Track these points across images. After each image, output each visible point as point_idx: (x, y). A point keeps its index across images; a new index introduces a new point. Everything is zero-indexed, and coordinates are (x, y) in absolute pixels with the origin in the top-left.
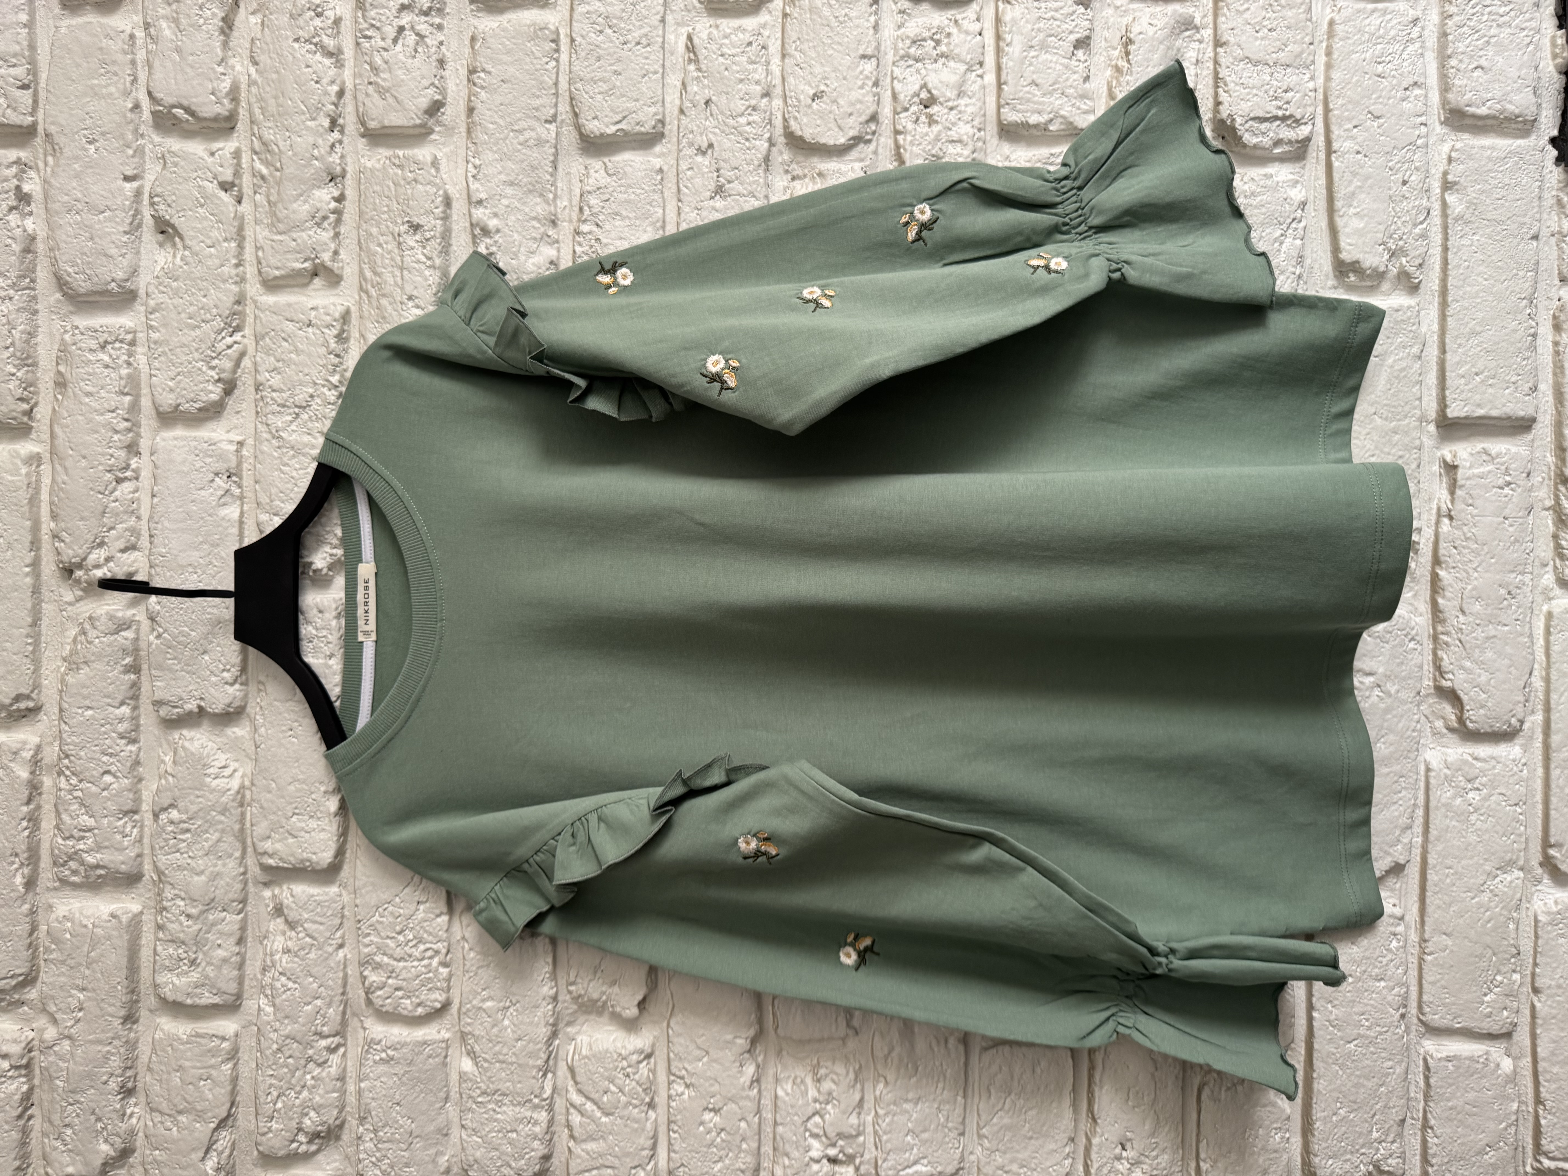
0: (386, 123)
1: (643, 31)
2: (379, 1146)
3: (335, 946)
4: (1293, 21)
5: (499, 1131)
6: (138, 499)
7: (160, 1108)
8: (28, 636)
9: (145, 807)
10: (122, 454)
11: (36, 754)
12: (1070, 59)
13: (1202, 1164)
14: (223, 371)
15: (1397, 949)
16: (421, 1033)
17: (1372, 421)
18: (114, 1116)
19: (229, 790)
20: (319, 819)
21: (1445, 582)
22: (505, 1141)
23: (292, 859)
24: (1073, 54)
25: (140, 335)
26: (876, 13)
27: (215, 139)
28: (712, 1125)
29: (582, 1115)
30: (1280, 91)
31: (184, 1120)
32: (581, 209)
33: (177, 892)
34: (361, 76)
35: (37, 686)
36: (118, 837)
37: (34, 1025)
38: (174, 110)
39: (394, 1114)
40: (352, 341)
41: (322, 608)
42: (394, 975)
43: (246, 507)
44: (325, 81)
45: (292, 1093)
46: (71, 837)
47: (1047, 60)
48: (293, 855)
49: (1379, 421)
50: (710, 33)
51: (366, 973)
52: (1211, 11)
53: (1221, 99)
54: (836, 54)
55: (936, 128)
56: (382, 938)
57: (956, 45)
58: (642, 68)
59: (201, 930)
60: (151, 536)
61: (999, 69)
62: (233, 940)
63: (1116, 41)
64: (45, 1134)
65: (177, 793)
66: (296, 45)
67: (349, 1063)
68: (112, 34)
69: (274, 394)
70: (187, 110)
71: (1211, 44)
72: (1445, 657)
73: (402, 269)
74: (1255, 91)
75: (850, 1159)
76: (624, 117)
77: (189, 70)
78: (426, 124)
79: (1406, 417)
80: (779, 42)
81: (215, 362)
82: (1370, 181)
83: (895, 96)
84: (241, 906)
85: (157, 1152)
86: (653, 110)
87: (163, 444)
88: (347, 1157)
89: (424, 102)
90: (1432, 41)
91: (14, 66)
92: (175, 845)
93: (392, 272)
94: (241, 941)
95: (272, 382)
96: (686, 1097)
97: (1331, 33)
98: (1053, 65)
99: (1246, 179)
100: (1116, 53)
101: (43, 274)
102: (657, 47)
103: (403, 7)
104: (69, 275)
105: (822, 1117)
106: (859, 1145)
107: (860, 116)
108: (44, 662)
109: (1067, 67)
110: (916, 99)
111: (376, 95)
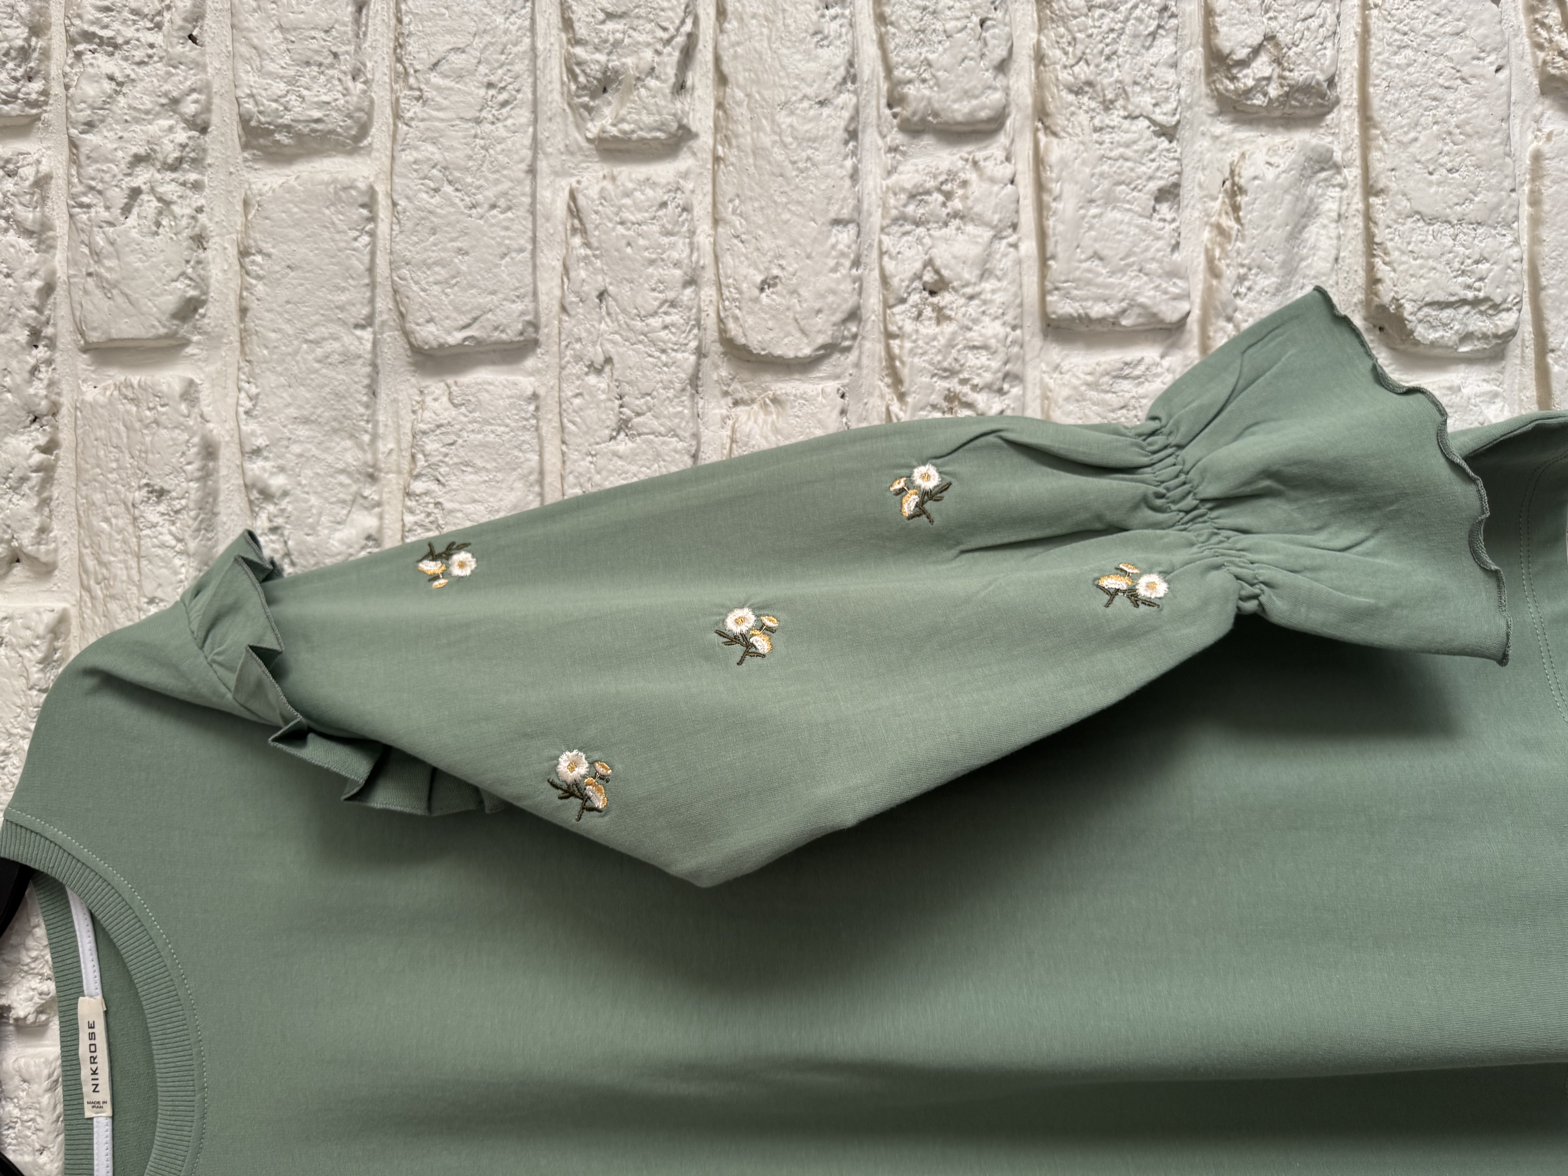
0: (114, 334)
1: (500, 188)
4: (1484, 157)
12: (1150, 217)
24: (1154, 210)
26: (854, 153)
30: (1469, 261)
32: (413, 456)
34: (77, 263)
41: (27, 1077)
44: (18, 274)
47: (1115, 221)
50: (603, 190)
52: (1357, 140)
53: (1379, 275)
54: (794, 219)
55: (949, 328)
57: (977, 200)
58: (500, 244)
61: (1042, 235)
63: (1215, 187)
71: (1358, 190)
73: (138, 557)
74: (1431, 263)
76: (475, 319)
78: (176, 333)
80: (709, 199)
83: (885, 280)
86: (519, 307)
89: (170, 301)
93: (125, 562)
97: (1537, 173)
98: (1124, 227)
100: (1217, 205)
102: (522, 212)
103: (138, 160)
107: (834, 312)
109: (1145, 230)
110: (917, 284)
111: (98, 293)
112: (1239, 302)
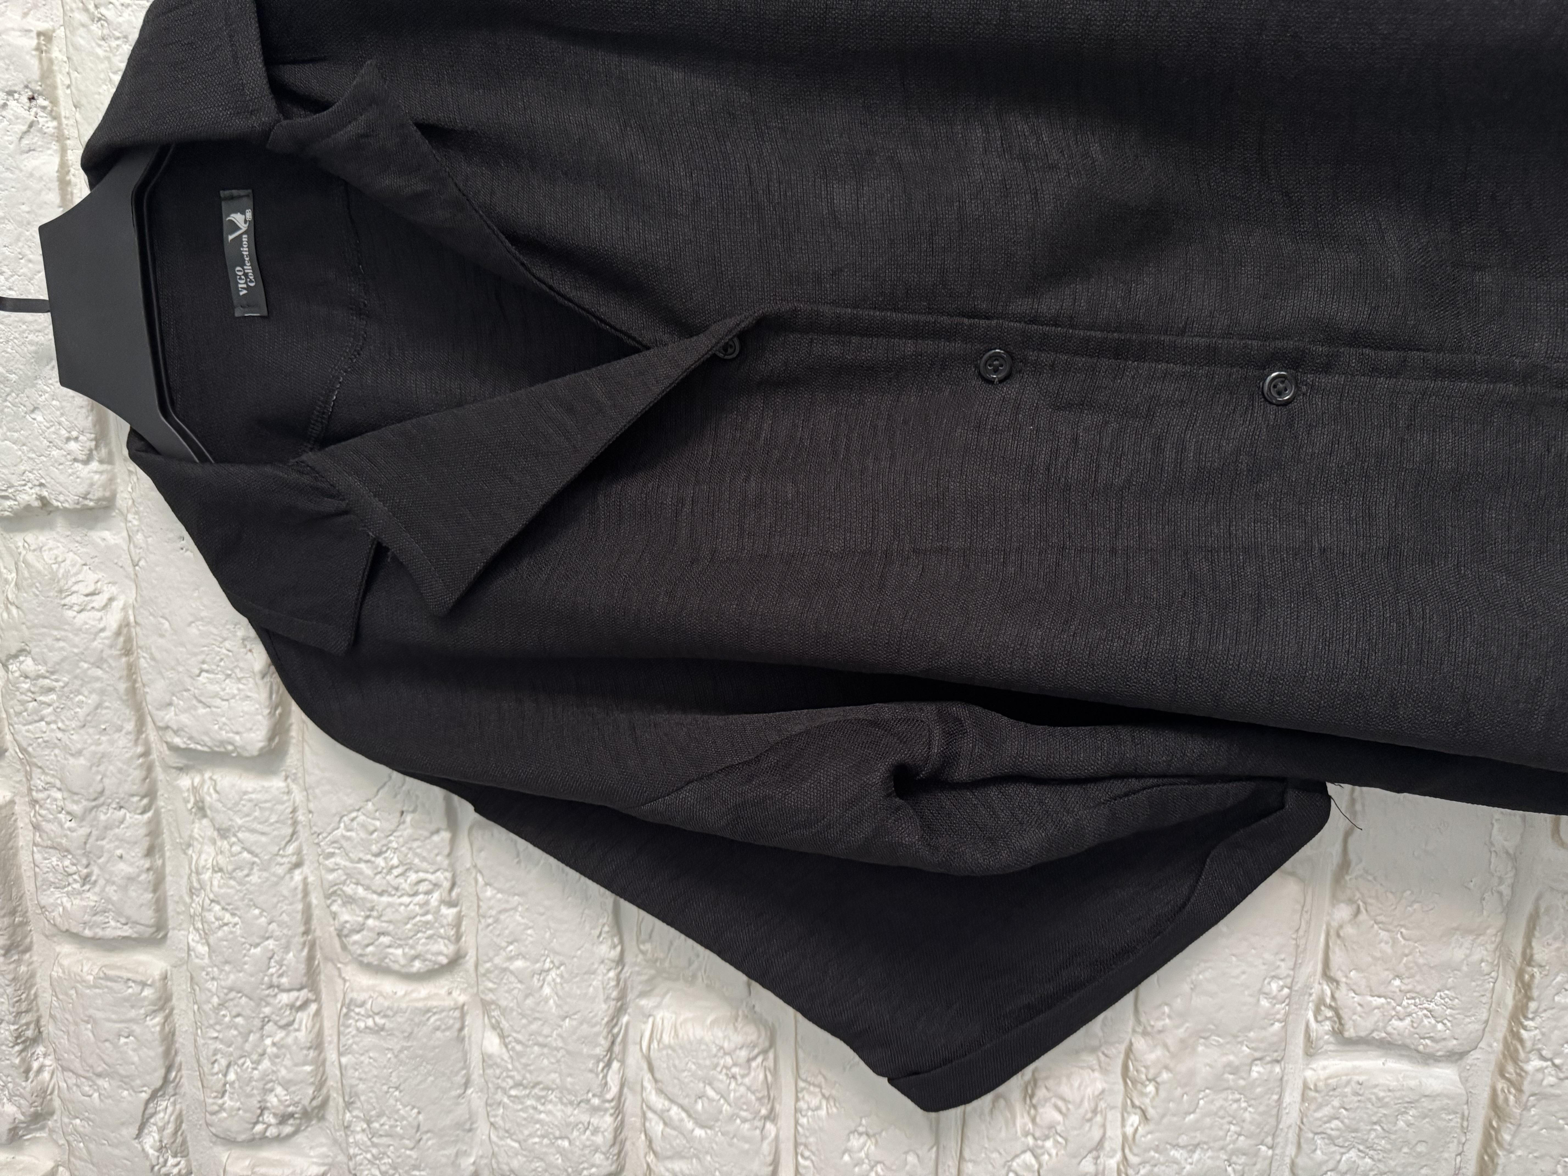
2: (375, 1140)
3: (288, 866)
5: (543, 1137)
7: (72, 1067)
16: (423, 991)
19: (103, 630)
20: (239, 680)
22: (553, 1150)
23: (206, 739)
28: (862, 1155)
29: (665, 1124)
31: (106, 1085)
33: (49, 779)
39: (392, 1101)
42: (375, 913)
45: (248, 1063)
48: (206, 733)
51: (334, 908)
56: (352, 861)
59: (90, 834)
62: (139, 851)
65: (27, 633)
67: (327, 1024)
84: (145, 801)
85: (78, 1121)
88: (336, 1145)
92: (36, 711)
94: (153, 850)
96: (823, 1113)
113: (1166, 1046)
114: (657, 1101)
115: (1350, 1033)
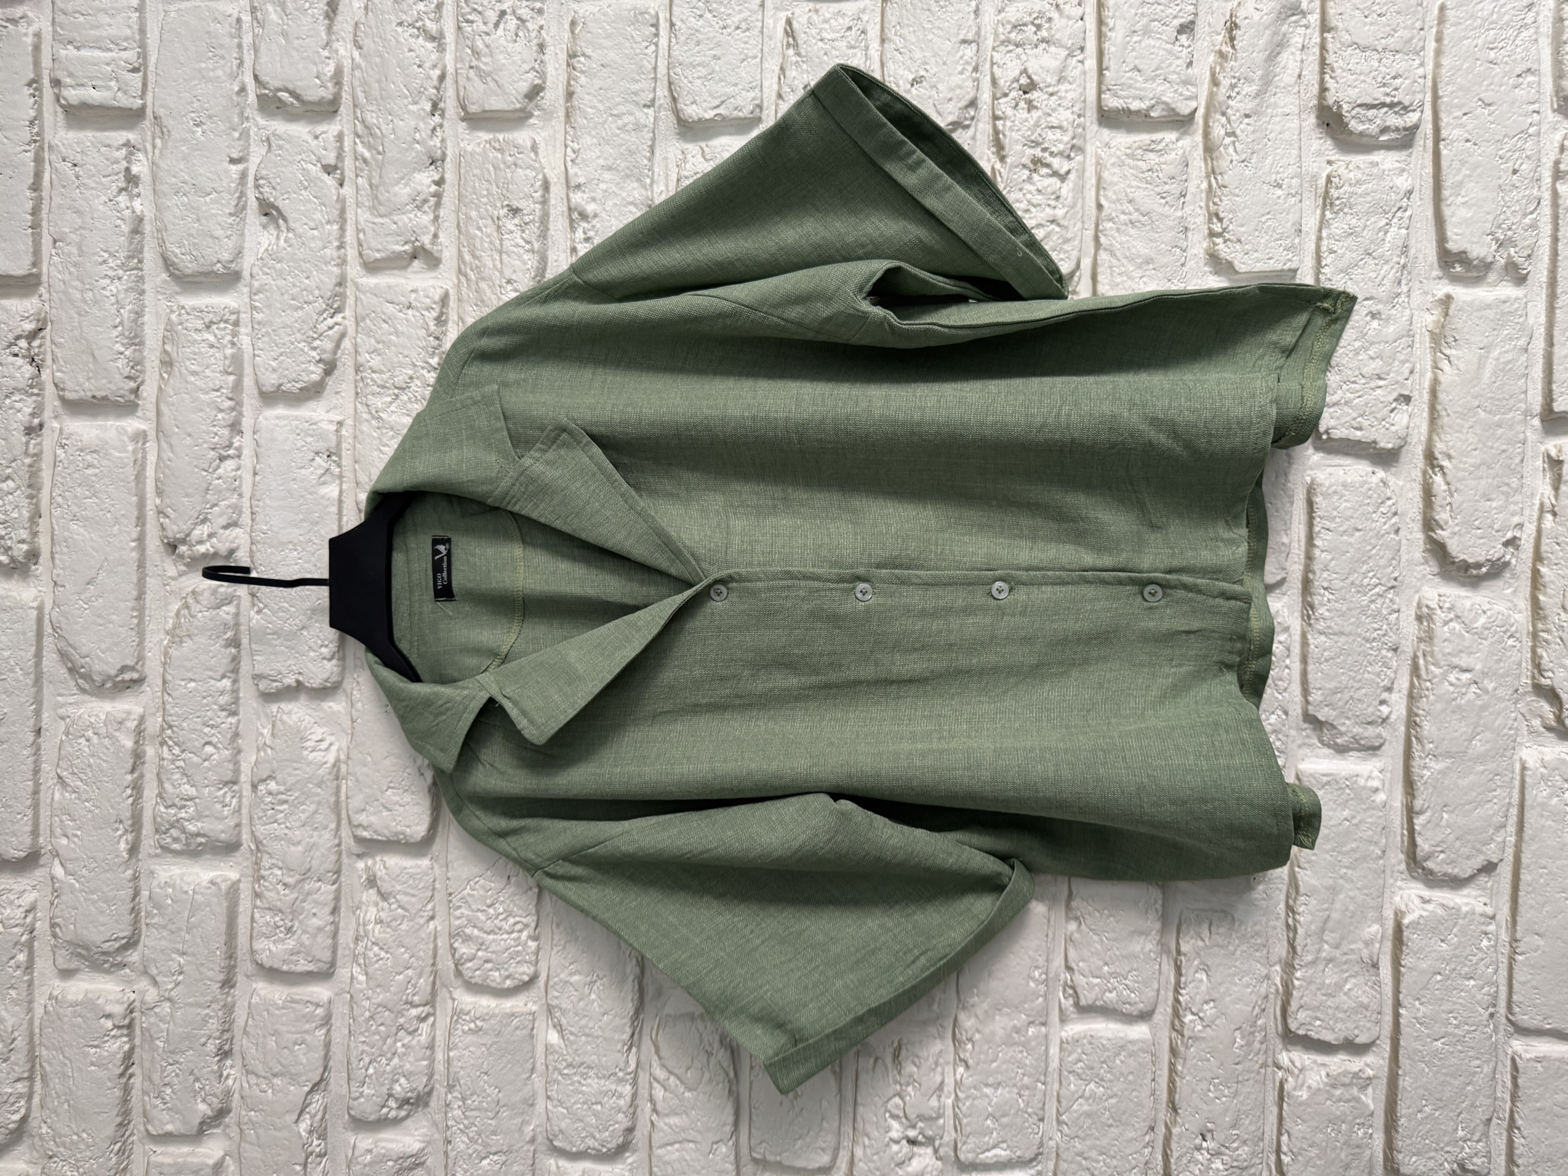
0: (487, 108)
1: (742, 16)
2: (467, 1113)
3: (426, 918)
4: (1403, 6)
5: (584, 1103)
6: (240, 477)
7: (256, 1070)
8: (133, 609)
9: (243, 778)
10: (226, 432)
11: (140, 724)
12: (1174, 44)
13: (1283, 1157)
14: (324, 351)
15: (1488, 948)
16: (508, 1004)
17: (1476, 414)
18: (212, 1077)
19: (325, 763)
20: (413, 793)
21: (1547, 579)
22: (590, 1113)
23: (386, 832)
24: (1177, 39)
25: (243, 316)
27: (319, 122)
29: (665, 1090)
30: (1388, 77)
31: (279, 1082)
33: (274, 861)
34: (462, 60)
35: (141, 658)
36: (218, 806)
37: (135, 988)
38: (280, 94)
39: (482, 1083)
40: (450, 324)
42: (483, 947)
43: (345, 486)
44: (427, 65)
45: (384, 1060)
46: (174, 805)
47: (1150, 45)
48: (387, 828)
49: (1482, 414)
50: (810, 18)
51: (456, 945)
53: (1327, 86)
54: (936, 39)
55: (1035, 114)
56: (473, 911)
57: (1058, 30)
58: (741, 53)
59: (297, 899)
60: (253, 513)
61: (1101, 54)
62: (328, 909)
63: (1220, 27)
64: (145, 1092)
65: (276, 765)
66: (400, 29)
67: (438, 1033)
68: (220, 17)
69: (374, 376)
70: (292, 93)
71: (1318, 29)
72: (1545, 654)
73: (501, 253)
74: (1362, 77)
75: (930, 1141)
76: (723, 102)
77: (294, 53)
78: (525, 108)
79: (1510, 410)
80: (878, 27)
81: (317, 343)
82: (1479, 171)
83: (994, 82)
84: (335, 876)
85: (253, 1113)
86: (752, 94)
87: (265, 423)
88: (435, 1124)
89: (524, 87)
90: (1546, 27)
91: (125, 49)
92: (273, 816)
93: (491, 256)
94: (335, 911)
95: (372, 363)
97: (1442, 19)
98: (1155, 50)
99: (1351, 167)
100: (1220, 38)
101: (150, 255)
102: (756, 32)
104: (176, 256)
105: (902, 1098)
106: (939, 1128)
107: (960, 101)
108: (148, 636)
109: (1170, 52)
110: (1015, 85)
111: (476, 79)
112: (1230, 102)
113: (977, 1016)
114: (660, 1073)
115: (1083, 1002)
